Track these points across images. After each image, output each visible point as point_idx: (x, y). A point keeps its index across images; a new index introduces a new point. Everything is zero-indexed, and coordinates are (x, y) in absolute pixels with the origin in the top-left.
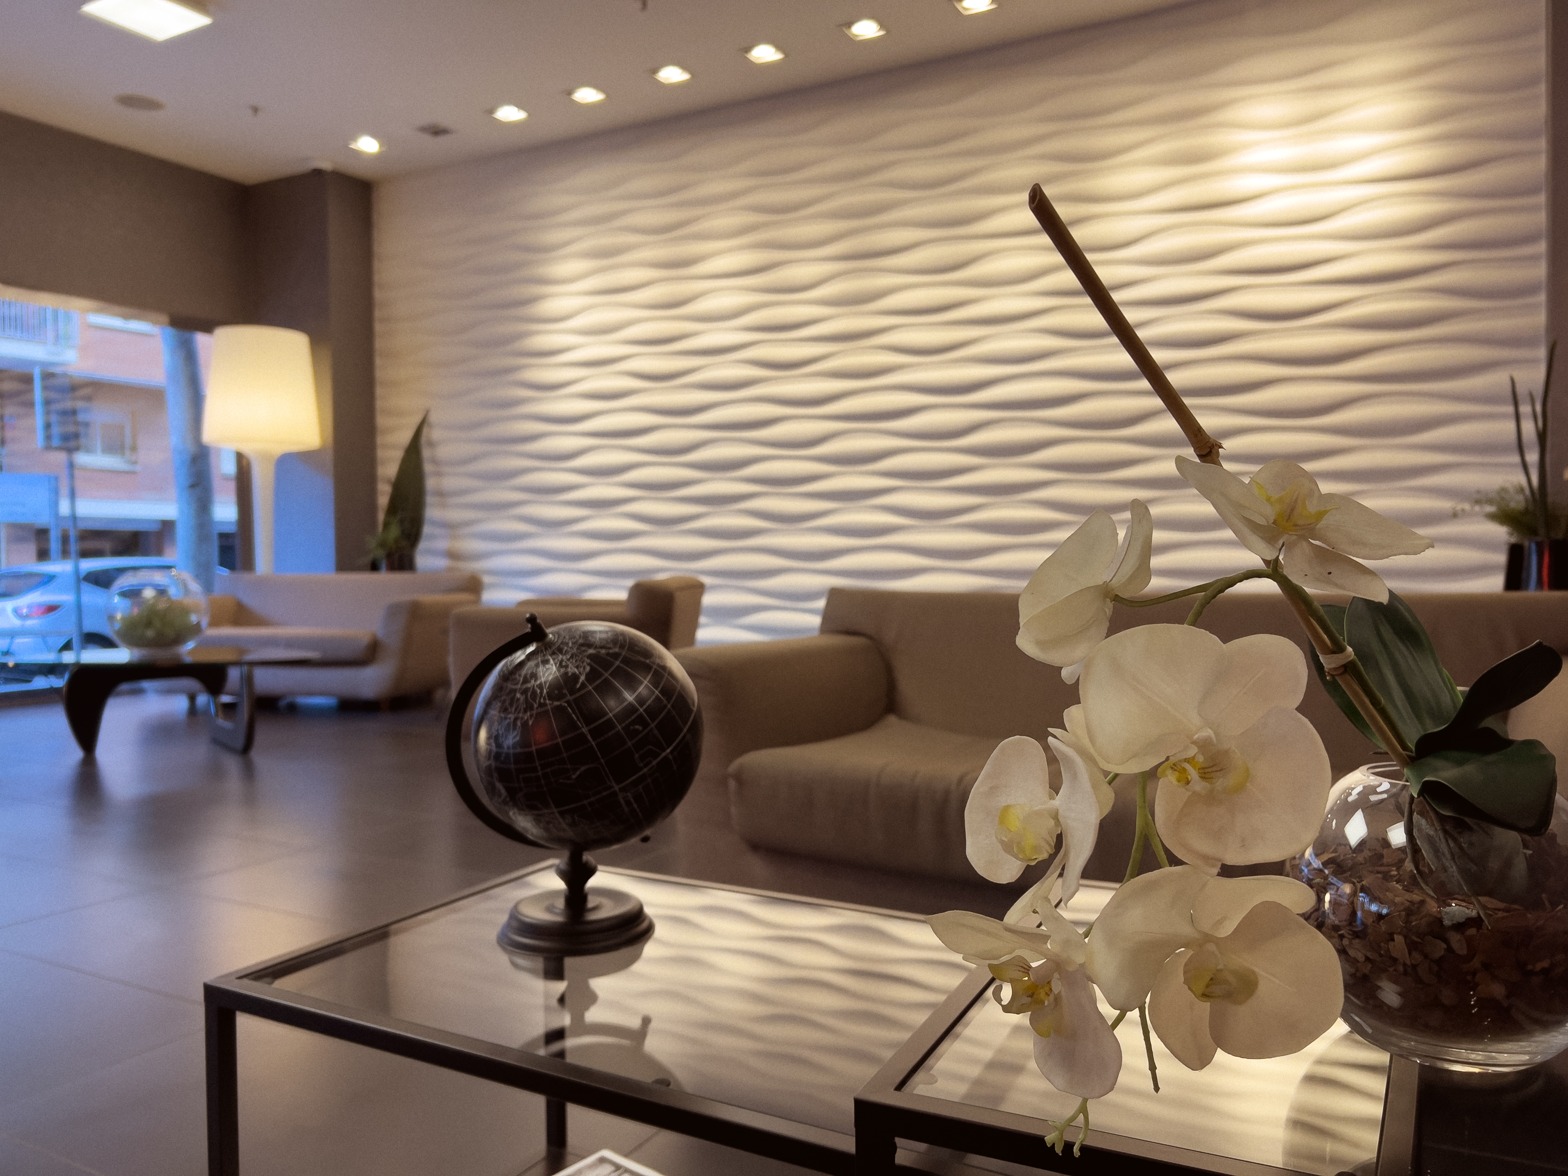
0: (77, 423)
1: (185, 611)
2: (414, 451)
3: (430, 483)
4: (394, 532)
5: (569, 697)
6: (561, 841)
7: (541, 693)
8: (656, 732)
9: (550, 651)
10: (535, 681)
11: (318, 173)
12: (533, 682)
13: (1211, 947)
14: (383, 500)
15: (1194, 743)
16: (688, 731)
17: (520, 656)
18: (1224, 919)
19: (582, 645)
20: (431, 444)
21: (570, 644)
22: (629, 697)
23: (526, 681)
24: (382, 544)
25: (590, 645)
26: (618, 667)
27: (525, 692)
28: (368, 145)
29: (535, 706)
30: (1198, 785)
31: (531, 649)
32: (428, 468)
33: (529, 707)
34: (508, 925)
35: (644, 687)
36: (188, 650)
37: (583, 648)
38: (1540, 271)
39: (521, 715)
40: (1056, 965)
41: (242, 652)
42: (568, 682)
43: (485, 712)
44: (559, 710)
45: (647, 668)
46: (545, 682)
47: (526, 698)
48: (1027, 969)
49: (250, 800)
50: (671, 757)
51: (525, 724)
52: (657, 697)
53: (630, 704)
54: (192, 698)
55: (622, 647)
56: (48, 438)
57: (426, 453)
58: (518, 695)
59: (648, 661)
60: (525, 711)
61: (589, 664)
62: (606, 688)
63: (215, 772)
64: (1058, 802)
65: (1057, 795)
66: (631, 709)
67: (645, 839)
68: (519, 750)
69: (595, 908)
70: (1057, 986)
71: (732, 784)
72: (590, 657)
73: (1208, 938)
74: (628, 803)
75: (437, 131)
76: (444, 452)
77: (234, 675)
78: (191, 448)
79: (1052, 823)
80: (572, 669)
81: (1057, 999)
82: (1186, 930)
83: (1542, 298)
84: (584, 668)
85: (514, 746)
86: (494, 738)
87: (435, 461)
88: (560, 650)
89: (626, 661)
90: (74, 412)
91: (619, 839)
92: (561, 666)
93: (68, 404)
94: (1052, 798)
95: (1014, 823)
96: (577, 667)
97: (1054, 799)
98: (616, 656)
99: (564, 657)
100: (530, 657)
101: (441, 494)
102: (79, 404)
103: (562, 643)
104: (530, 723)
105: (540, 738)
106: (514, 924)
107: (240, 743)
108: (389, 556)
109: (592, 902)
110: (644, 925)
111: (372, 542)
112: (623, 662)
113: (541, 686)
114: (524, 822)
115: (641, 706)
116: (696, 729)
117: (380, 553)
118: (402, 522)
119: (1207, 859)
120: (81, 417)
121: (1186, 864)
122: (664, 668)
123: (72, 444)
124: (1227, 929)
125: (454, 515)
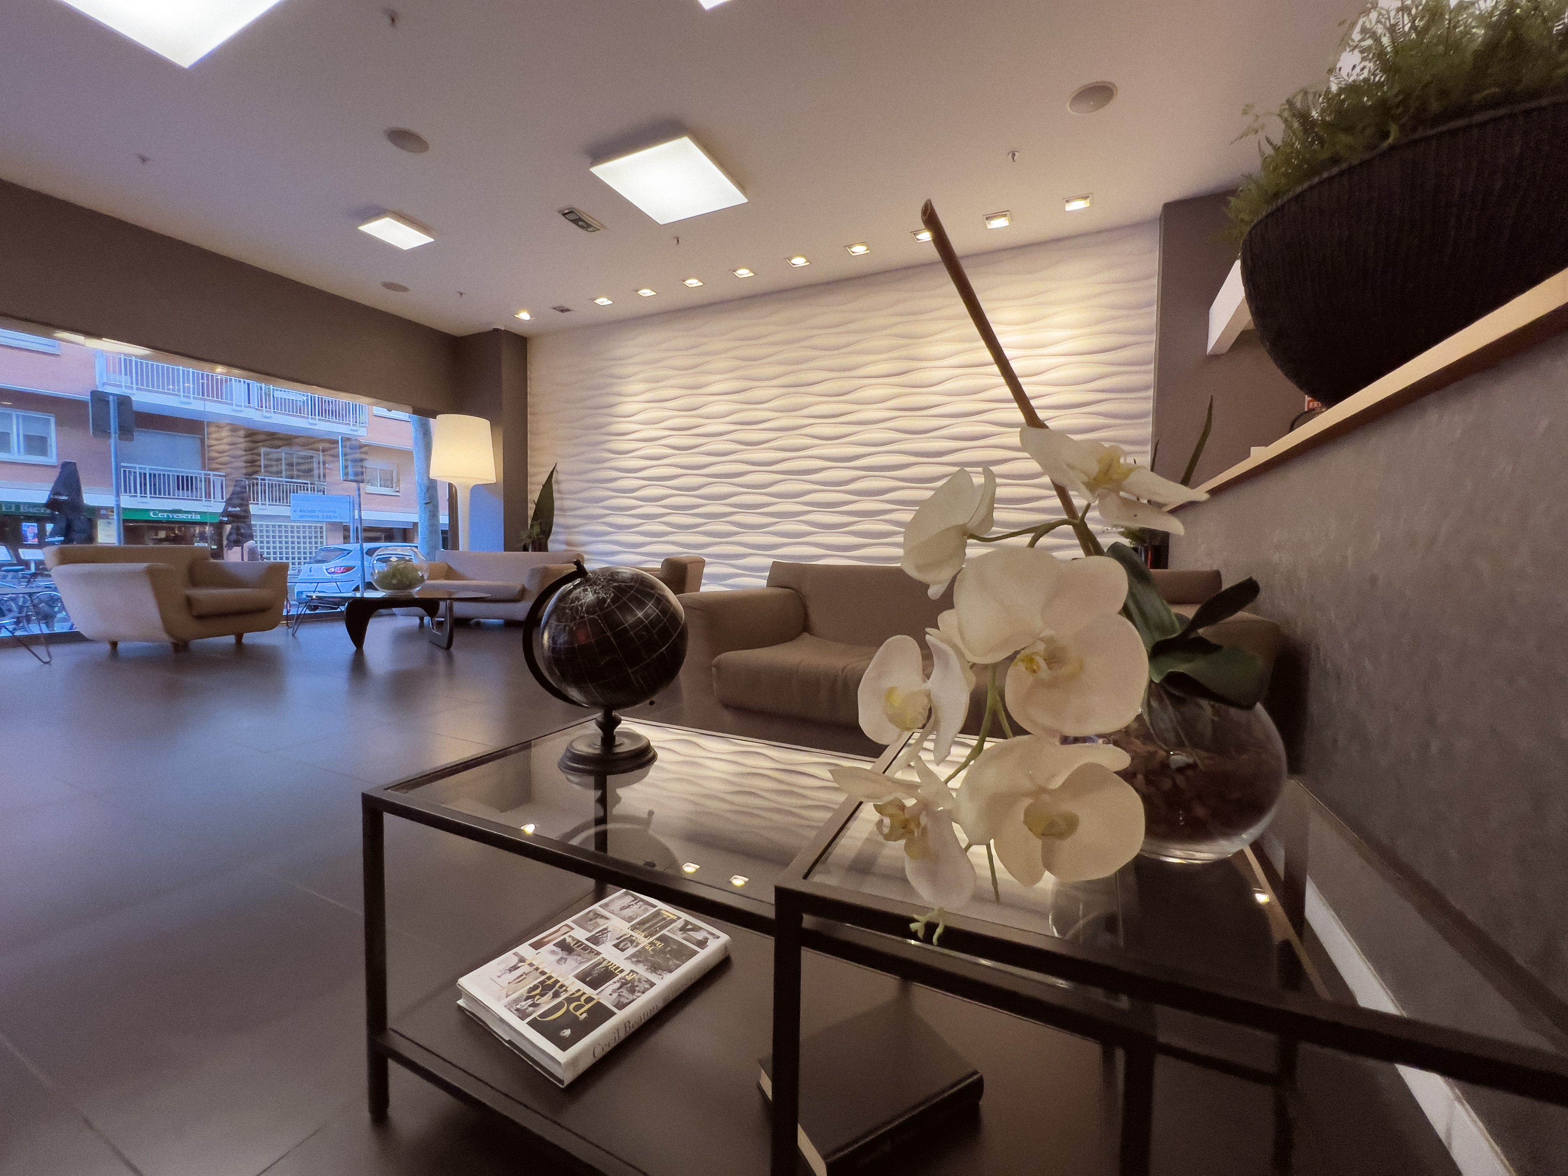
0: (362, 467)
1: (416, 570)
2: (548, 486)
3: (557, 504)
4: (537, 529)
5: (599, 613)
6: (595, 704)
7: (582, 609)
8: (655, 636)
9: (589, 584)
10: (578, 602)
11: (496, 330)
12: (576, 603)
13: (1046, 797)
14: (531, 513)
15: (1041, 640)
16: (677, 637)
17: (569, 586)
18: (1053, 776)
19: (610, 580)
20: (557, 482)
21: (602, 580)
22: (640, 614)
23: (573, 602)
24: (530, 537)
25: (615, 581)
26: (633, 594)
27: (571, 609)
28: (524, 316)
29: (578, 618)
30: (1044, 672)
31: (577, 581)
32: (556, 495)
33: (574, 619)
34: (565, 756)
35: (650, 608)
36: (416, 592)
37: (611, 582)
38: (1149, 406)
39: (568, 623)
40: (925, 806)
41: (450, 593)
42: (601, 602)
43: (547, 622)
44: (593, 622)
45: (651, 596)
46: (585, 603)
47: (572, 613)
48: (903, 807)
49: (451, 674)
50: (665, 652)
51: (571, 629)
52: (657, 614)
53: (639, 618)
54: (422, 619)
55: (636, 581)
56: (346, 474)
57: (555, 487)
58: (567, 611)
59: (652, 592)
60: (571, 622)
61: (613, 592)
62: (625, 608)
63: (432, 660)
64: (929, 684)
65: (928, 679)
66: (640, 621)
67: (652, 703)
68: (567, 646)
69: (620, 745)
70: (924, 820)
71: (714, 670)
72: (614, 587)
73: (1043, 790)
74: (638, 681)
75: (563, 310)
76: (564, 487)
77: (442, 605)
78: (426, 482)
79: (926, 700)
80: (602, 595)
81: (924, 829)
82: (1026, 784)
83: (1150, 419)
84: (610, 594)
85: (564, 643)
86: (553, 638)
87: (559, 492)
88: (595, 583)
89: (638, 591)
90: (362, 460)
91: (635, 703)
92: (595, 592)
93: (358, 456)
94: (924, 681)
95: (897, 700)
96: (605, 594)
97: (926, 682)
98: (631, 587)
99: (598, 587)
100: (575, 587)
101: (562, 509)
102: (364, 456)
103: (597, 578)
104: (574, 628)
105: (582, 638)
106: (569, 754)
107: (445, 645)
108: (533, 542)
109: (618, 741)
110: (651, 754)
111: (524, 535)
112: (636, 591)
113: (581, 605)
114: (574, 693)
115: (646, 620)
116: (683, 636)
117: (529, 541)
118: (540, 524)
119: (1050, 732)
120: (366, 464)
121: (1029, 733)
122: (663, 596)
123: (359, 478)
124: (1057, 783)
125: (570, 521)
